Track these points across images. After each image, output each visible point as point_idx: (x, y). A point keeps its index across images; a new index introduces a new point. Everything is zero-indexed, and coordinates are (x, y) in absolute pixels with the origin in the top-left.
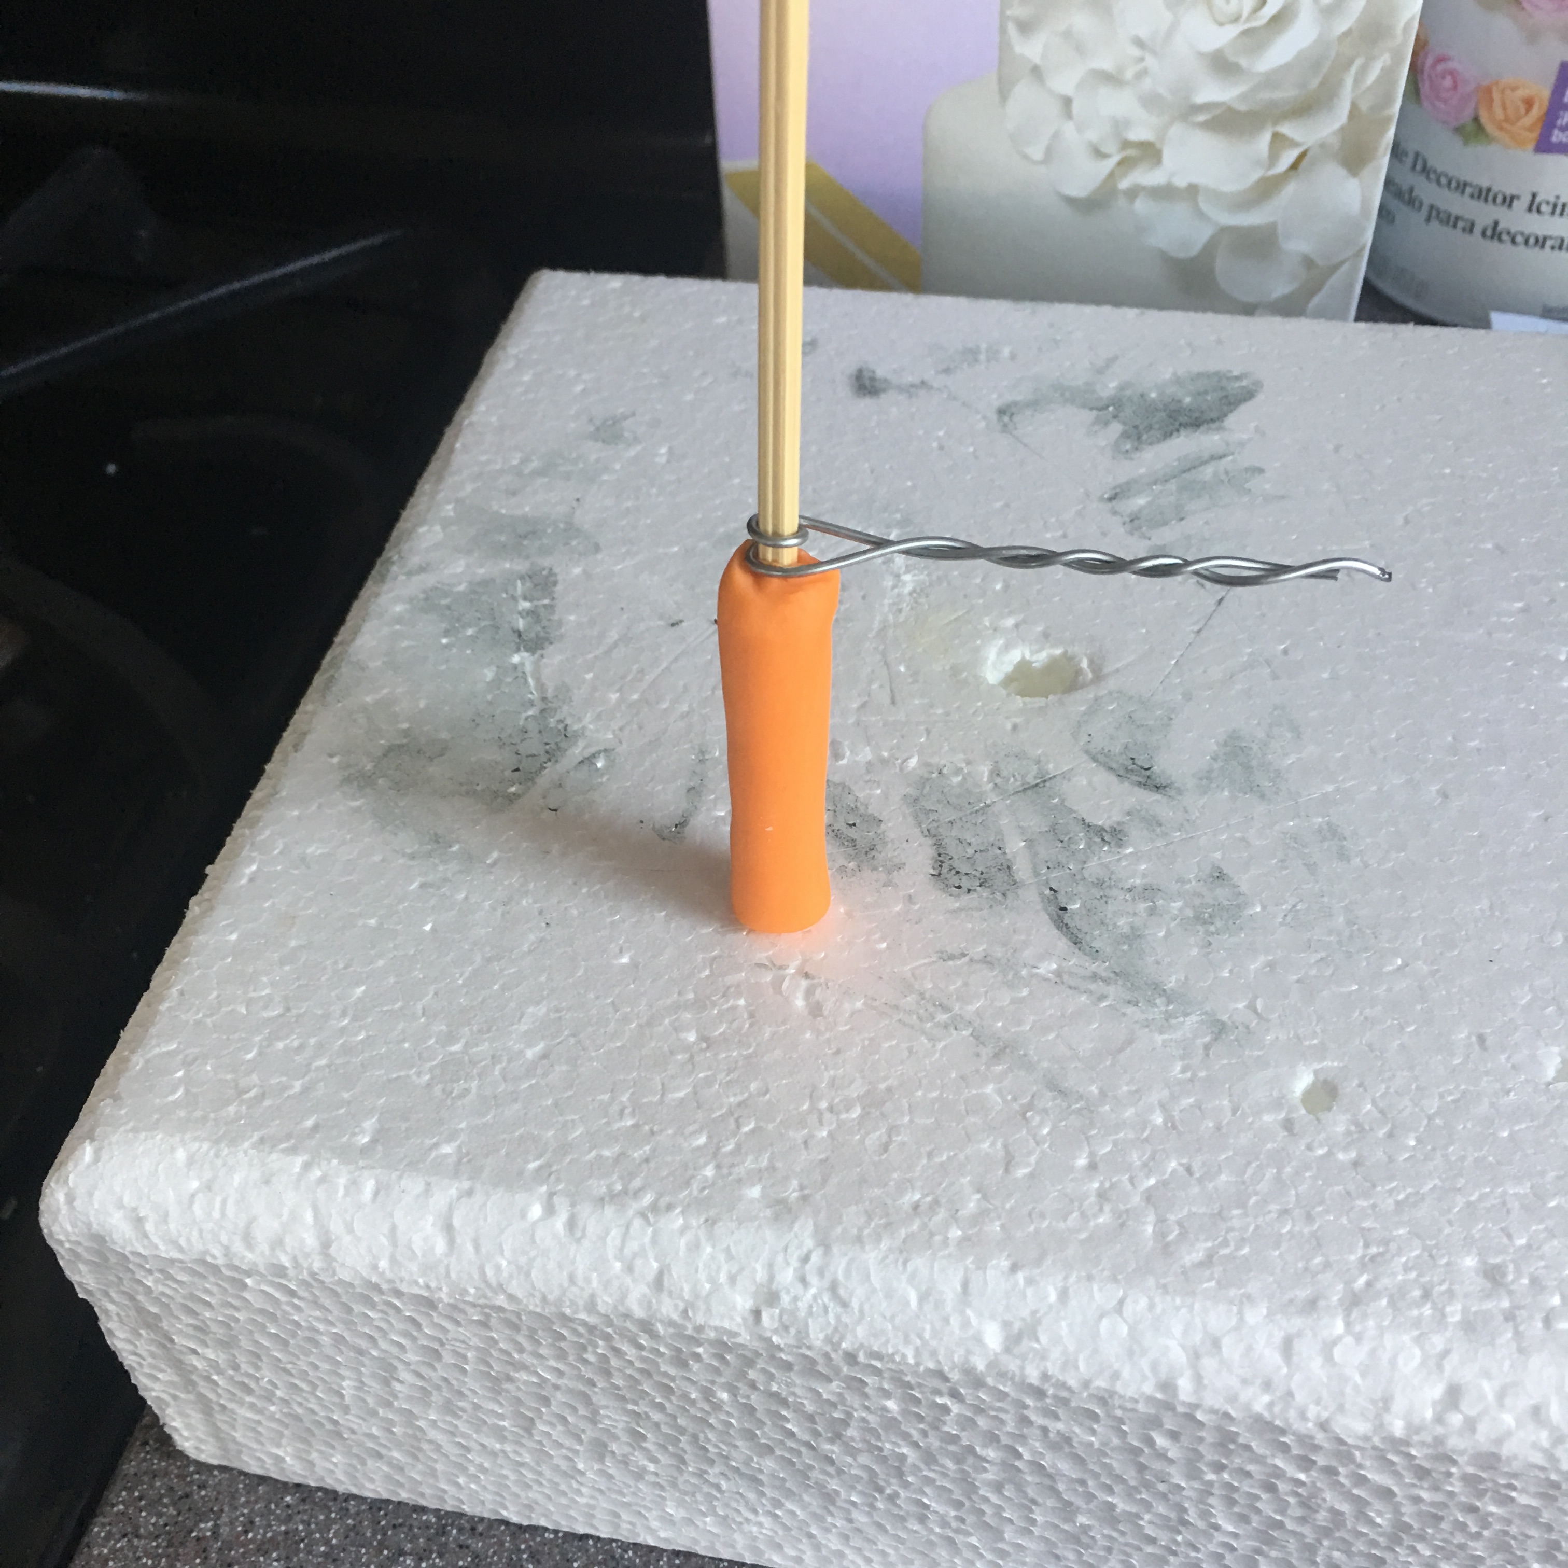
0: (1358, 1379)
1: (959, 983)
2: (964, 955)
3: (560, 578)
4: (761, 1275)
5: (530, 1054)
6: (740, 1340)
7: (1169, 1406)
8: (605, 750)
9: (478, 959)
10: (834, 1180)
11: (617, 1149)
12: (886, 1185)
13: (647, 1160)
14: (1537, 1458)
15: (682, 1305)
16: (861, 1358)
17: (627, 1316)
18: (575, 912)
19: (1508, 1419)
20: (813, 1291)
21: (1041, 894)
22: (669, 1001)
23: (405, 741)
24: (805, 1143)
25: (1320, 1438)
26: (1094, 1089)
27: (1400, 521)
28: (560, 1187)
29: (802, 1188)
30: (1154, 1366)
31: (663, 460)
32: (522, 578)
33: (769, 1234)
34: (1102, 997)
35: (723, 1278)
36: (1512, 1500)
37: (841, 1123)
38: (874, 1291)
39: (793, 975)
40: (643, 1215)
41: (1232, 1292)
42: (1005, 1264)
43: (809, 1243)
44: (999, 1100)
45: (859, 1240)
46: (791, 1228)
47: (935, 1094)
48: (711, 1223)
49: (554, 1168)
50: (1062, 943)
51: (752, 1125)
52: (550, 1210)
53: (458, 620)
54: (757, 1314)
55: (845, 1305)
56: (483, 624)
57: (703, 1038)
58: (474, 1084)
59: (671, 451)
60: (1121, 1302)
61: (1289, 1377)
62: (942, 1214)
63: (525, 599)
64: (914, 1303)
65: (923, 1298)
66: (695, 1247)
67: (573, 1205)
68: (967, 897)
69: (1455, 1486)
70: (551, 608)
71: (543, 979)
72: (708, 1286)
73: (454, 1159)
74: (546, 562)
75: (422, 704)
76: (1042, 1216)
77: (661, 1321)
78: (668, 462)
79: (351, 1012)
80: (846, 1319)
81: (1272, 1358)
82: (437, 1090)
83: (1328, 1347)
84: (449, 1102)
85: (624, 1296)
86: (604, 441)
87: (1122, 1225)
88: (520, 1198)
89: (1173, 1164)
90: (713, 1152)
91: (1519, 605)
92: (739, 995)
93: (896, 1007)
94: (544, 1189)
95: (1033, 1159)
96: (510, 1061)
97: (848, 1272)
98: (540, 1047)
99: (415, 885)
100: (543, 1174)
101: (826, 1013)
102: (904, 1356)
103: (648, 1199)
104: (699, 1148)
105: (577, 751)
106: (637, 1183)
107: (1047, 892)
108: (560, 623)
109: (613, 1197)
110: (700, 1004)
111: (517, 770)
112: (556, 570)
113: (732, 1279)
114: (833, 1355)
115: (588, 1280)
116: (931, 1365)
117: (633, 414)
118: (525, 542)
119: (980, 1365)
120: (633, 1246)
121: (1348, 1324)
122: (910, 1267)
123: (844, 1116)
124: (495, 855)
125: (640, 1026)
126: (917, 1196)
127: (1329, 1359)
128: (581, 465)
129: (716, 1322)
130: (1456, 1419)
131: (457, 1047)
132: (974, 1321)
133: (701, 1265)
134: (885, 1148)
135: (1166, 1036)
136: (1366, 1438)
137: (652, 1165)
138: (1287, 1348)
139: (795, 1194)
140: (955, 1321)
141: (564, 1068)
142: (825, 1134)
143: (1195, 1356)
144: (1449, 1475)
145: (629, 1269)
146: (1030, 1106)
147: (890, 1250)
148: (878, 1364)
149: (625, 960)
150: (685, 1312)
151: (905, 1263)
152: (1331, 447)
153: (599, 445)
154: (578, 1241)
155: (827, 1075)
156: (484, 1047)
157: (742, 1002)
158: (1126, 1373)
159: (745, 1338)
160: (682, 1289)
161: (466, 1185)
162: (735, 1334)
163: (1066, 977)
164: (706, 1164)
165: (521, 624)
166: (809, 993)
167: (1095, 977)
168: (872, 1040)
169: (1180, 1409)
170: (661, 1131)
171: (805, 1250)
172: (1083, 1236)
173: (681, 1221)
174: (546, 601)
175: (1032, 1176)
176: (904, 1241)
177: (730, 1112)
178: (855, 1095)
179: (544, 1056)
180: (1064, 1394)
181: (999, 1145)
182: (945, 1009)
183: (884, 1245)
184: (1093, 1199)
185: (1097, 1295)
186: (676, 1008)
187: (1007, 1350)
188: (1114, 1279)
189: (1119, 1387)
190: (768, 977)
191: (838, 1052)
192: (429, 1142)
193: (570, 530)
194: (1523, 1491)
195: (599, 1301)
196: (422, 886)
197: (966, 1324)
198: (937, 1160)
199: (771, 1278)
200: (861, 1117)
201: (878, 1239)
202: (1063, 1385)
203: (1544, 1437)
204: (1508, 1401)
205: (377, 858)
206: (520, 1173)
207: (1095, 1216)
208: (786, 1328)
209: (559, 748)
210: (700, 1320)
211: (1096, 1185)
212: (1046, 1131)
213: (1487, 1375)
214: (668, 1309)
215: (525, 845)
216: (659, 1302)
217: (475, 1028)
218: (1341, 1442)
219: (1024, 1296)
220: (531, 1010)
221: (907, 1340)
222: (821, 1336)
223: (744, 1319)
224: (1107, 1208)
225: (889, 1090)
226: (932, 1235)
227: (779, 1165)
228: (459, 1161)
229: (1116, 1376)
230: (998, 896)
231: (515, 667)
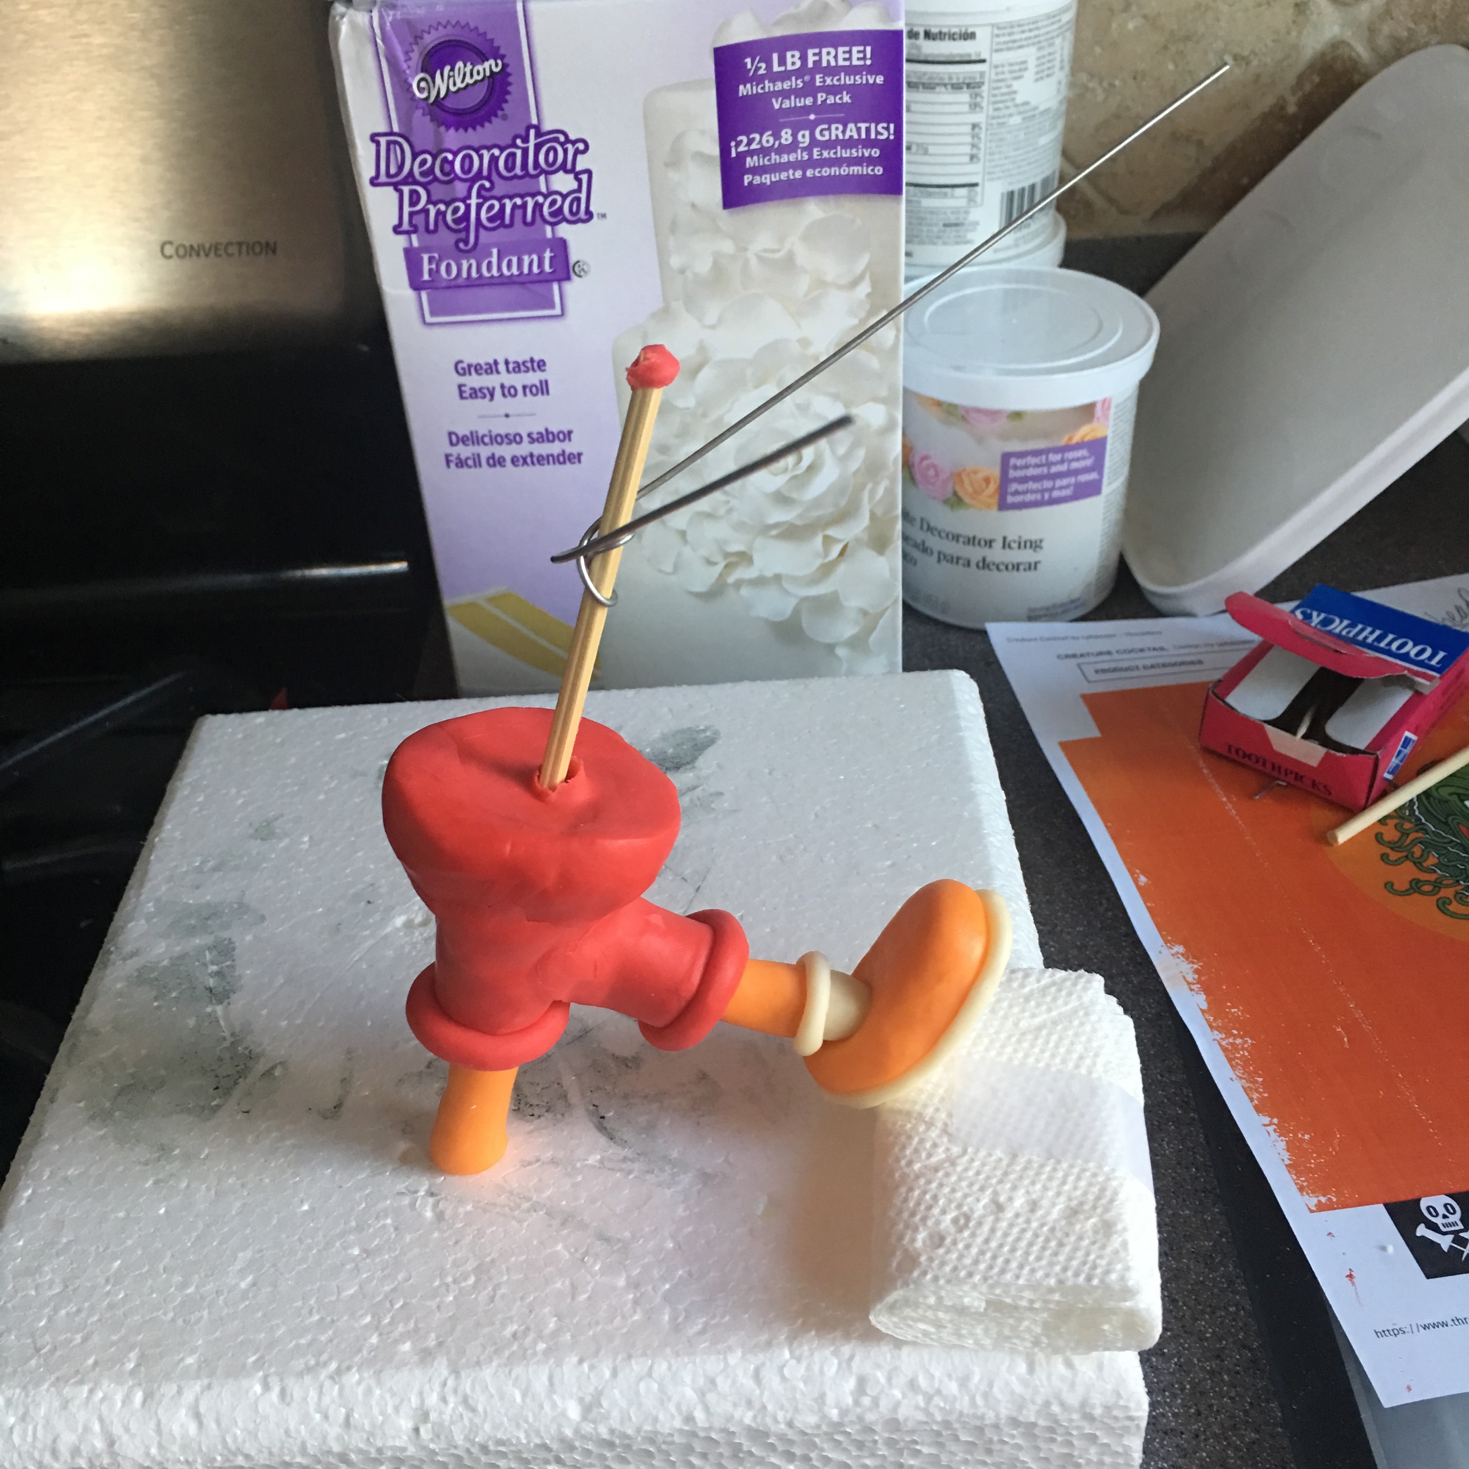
0: (801, 1385)
1: (536, 1180)
2: (538, 1161)
3: (237, 944)
4: (414, 1401)
5: (243, 1285)
6: (408, 1453)
7: (694, 1434)
8: (280, 1063)
9: (200, 1225)
10: (459, 1328)
11: (309, 1337)
12: (494, 1324)
13: (331, 1341)
14: (921, 1417)
15: (365, 1436)
16: (492, 1447)
17: (330, 1452)
18: (267, 1181)
19: (897, 1394)
20: (451, 1405)
21: (587, 1110)
22: (338, 1230)
23: (132, 1082)
24: (438, 1307)
25: (791, 1434)
26: (627, 1234)
27: (812, 817)
28: (273, 1370)
29: (437, 1337)
30: (678, 1407)
31: (305, 847)
32: (209, 949)
33: (418, 1372)
34: (630, 1172)
35: (390, 1410)
36: (919, 1451)
37: (461, 1290)
38: (492, 1396)
39: (423, 1197)
40: (331, 1377)
41: (719, 1347)
42: (575, 1359)
43: (445, 1372)
44: (566, 1253)
45: (478, 1363)
46: (432, 1366)
47: (523, 1257)
48: (378, 1373)
49: (267, 1358)
50: (603, 1140)
51: (401, 1303)
52: (266, 1387)
53: (165, 987)
54: (417, 1430)
55: (474, 1410)
56: (184, 987)
57: (365, 1251)
58: (205, 1313)
59: (311, 838)
60: (651, 1368)
61: (762, 1394)
62: (532, 1336)
63: (213, 963)
64: (518, 1398)
65: (524, 1395)
66: (369, 1392)
67: (282, 1380)
68: (537, 1122)
69: (883, 1451)
70: (232, 967)
71: (248, 1231)
72: (380, 1418)
73: (195, 1367)
74: (226, 934)
75: (144, 1052)
76: (597, 1323)
77: (354, 1452)
78: (310, 846)
79: (112, 1280)
80: (477, 1420)
81: (748, 1382)
82: (180, 1322)
83: (781, 1368)
84: (188, 1328)
85: (324, 1438)
86: (262, 839)
87: (649, 1318)
88: (245, 1383)
89: (680, 1272)
90: (376, 1326)
91: (889, 863)
92: (386, 1216)
93: (495, 1205)
94: (261, 1374)
95: (589, 1288)
96: (229, 1292)
97: (473, 1388)
98: (250, 1279)
99: (150, 1182)
100: (259, 1364)
101: (447, 1218)
102: (518, 1438)
103: (333, 1366)
104: (366, 1325)
105: (261, 1067)
106: (324, 1357)
107: (591, 1108)
108: (240, 977)
109: (309, 1370)
110: (359, 1228)
111: (217, 1088)
112: (234, 939)
113: (397, 1409)
114: (473, 1450)
115: (298, 1432)
116: (538, 1441)
117: (282, 816)
118: (209, 922)
119: (569, 1432)
120: (326, 1399)
121: (791, 1352)
122: (513, 1375)
123: (463, 1284)
124: (207, 1151)
125: (319, 1251)
126: (515, 1327)
127: (783, 1378)
128: (246, 859)
129: (390, 1443)
130: (866, 1401)
131: (190, 1290)
132: (559, 1403)
133: (374, 1403)
134: (492, 1299)
135: (672, 1190)
136: (818, 1427)
137: (335, 1342)
138: (757, 1376)
139: (434, 1343)
140: (547, 1408)
141: (269, 1289)
142: (451, 1298)
143: (702, 1394)
144: (875, 1442)
145: (326, 1417)
146: (586, 1253)
147: (499, 1366)
148: (503, 1449)
149: (306, 1207)
150: (368, 1439)
151: (510, 1373)
152: (767, 771)
153: (259, 841)
154: (289, 1404)
155: (450, 1259)
156: (210, 1287)
157: (389, 1221)
158: (661, 1417)
159: (411, 1450)
160: (363, 1424)
161: (206, 1381)
162: (404, 1449)
163: (606, 1163)
164: (371, 1336)
165: (211, 982)
166: (435, 1206)
167: (625, 1159)
168: (479, 1230)
169: (702, 1434)
170: (338, 1320)
171: (443, 1378)
172: (625, 1330)
173: (357, 1376)
174: (228, 963)
175: (589, 1298)
176: (508, 1358)
177: (386, 1297)
178: (470, 1269)
179: (254, 1284)
180: (627, 1442)
181: (567, 1283)
182: (528, 1199)
183: (494, 1364)
184: (629, 1305)
185: (635, 1367)
186: (343, 1234)
187: (584, 1418)
188: (644, 1354)
189: (659, 1427)
190: (406, 1201)
191: (457, 1243)
192: (177, 1358)
193: (242, 907)
194: (923, 1444)
195: (309, 1445)
196: (156, 1183)
197: (554, 1405)
198: (528, 1301)
199: (423, 1401)
200: (476, 1282)
201: (491, 1360)
202: (625, 1436)
203: (920, 1400)
204: (894, 1381)
205: (121, 1169)
206: (244, 1365)
207: (631, 1316)
208: (438, 1436)
209: (246, 1067)
210: (379, 1444)
211: (631, 1296)
212: (597, 1268)
213: (878, 1366)
214: (357, 1441)
215: (227, 1140)
216: (350, 1437)
217: (203, 1275)
218: (804, 1434)
219: (589, 1378)
220: (241, 1255)
221: (518, 1426)
222: (462, 1437)
223: (409, 1438)
224: (639, 1310)
225: (493, 1261)
226: (526, 1350)
227: (421, 1325)
228: (200, 1367)
229: (656, 1420)
230: (559, 1116)
231: (210, 1015)
